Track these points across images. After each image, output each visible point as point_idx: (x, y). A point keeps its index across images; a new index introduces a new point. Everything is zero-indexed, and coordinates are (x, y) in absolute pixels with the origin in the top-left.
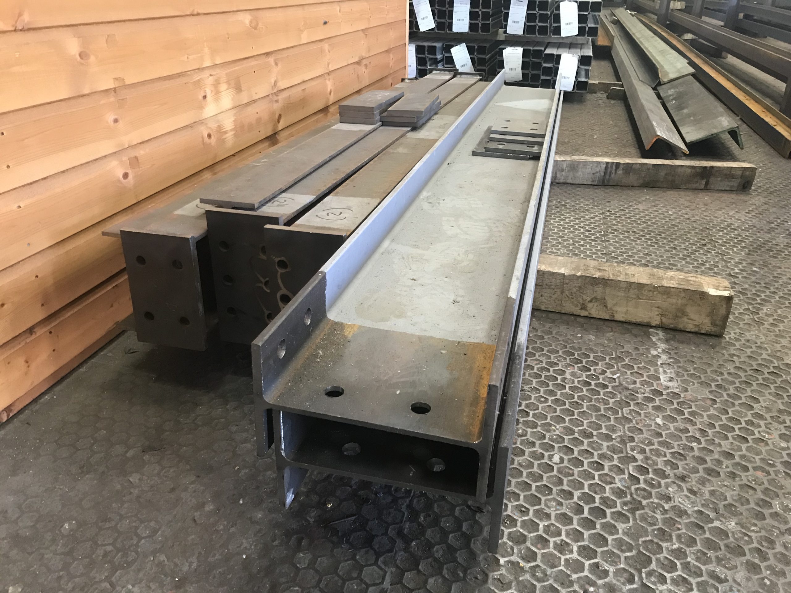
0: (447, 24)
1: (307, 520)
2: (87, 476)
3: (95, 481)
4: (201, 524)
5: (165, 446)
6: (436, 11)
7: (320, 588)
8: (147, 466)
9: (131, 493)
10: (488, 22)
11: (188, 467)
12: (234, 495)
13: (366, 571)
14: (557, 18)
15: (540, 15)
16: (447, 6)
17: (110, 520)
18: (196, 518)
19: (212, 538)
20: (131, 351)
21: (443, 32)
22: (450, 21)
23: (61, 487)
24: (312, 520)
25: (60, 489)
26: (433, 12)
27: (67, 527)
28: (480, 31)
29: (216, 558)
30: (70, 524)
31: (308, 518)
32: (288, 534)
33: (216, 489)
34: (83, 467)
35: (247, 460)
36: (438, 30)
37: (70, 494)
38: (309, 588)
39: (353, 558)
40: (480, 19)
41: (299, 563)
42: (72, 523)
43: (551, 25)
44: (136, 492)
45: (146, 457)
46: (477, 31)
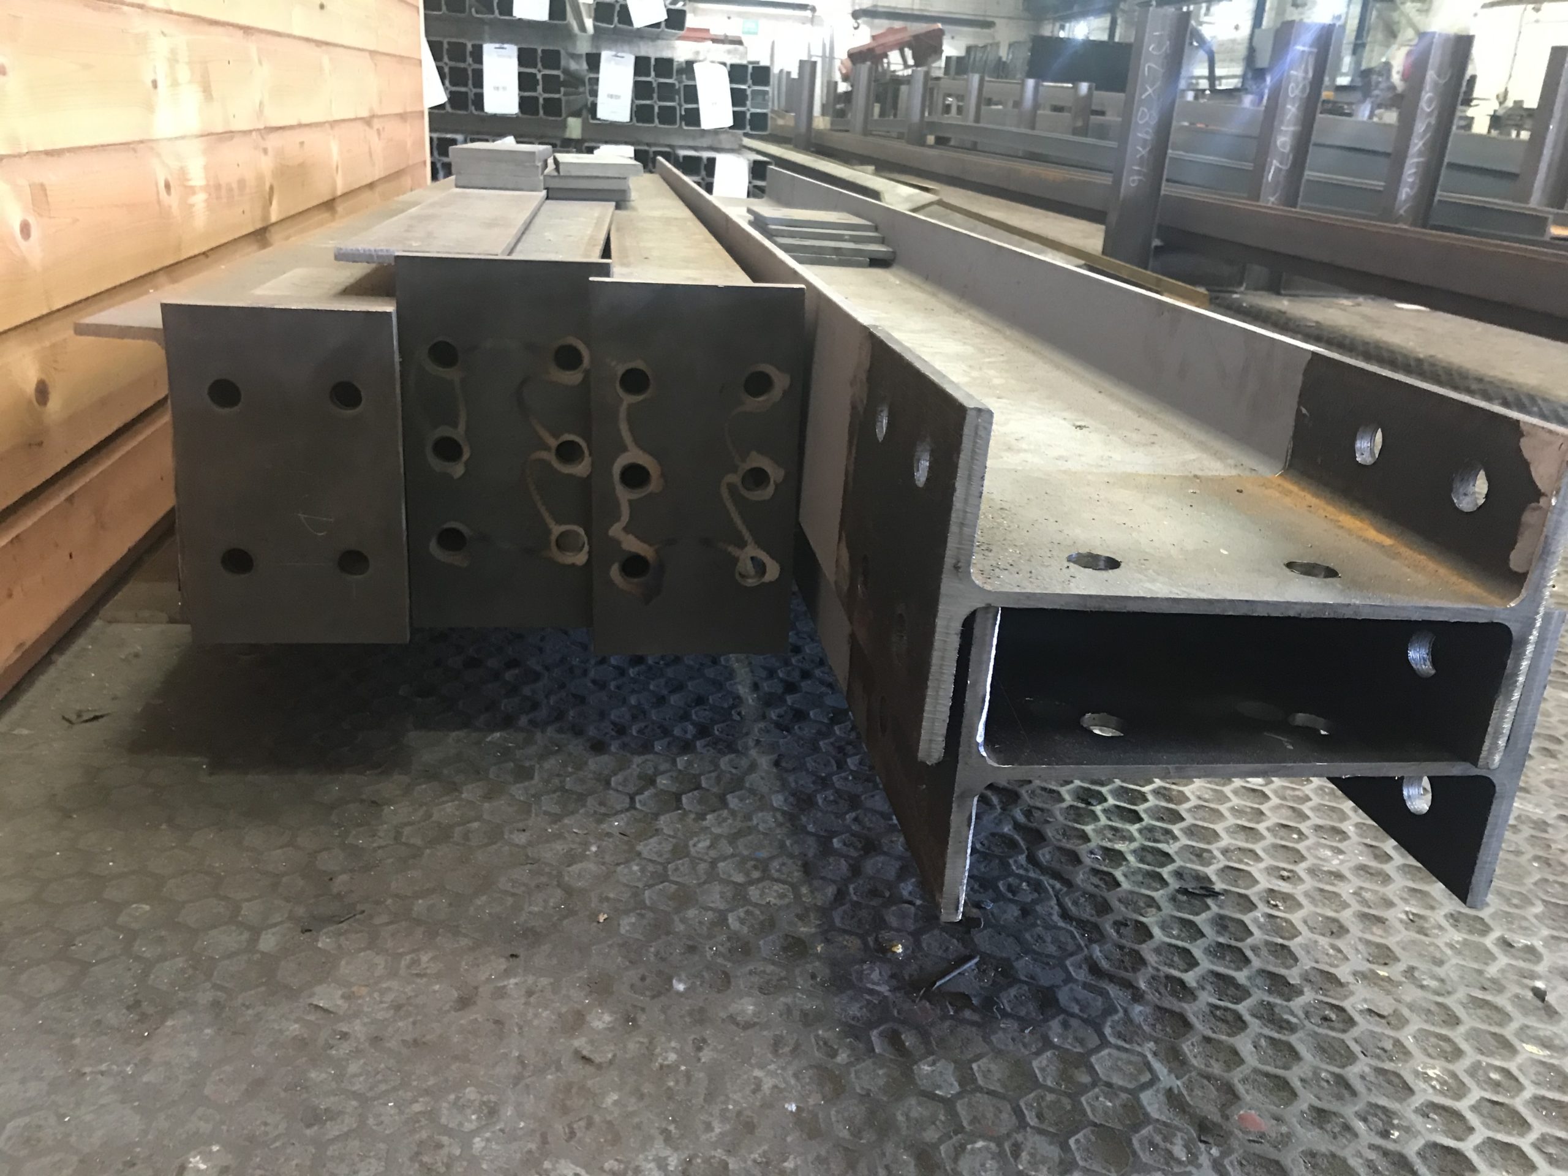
0: (471, 96)
1: (872, 992)
2: (169, 1023)
3: (208, 1031)
4: (611, 1062)
5: (359, 907)
6: (446, 70)
7: (1031, 1127)
8: (343, 963)
9: (344, 1036)
10: (557, 96)
11: (464, 942)
12: (643, 979)
13: (1101, 1062)
14: (691, 94)
15: (660, 84)
16: (470, 60)
17: (332, 1115)
18: (585, 1053)
19: (669, 1088)
20: (85, 717)
21: (465, 113)
22: (478, 90)
23: (104, 1067)
24: (884, 989)
25: (102, 1073)
26: (440, 70)
27: (203, 1166)
28: (541, 112)
29: (717, 1130)
30: (207, 1156)
31: (870, 986)
32: (856, 1032)
33: (584, 974)
34: (137, 1003)
35: (612, 895)
36: (452, 107)
37: (145, 1079)
38: (1009, 1135)
39: (1047, 1044)
40: (540, 88)
41: (940, 1087)
42: (211, 1152)
43: (680, 105)
44: (358, 1028)
45: (324, 942)
46: (537, 113)
